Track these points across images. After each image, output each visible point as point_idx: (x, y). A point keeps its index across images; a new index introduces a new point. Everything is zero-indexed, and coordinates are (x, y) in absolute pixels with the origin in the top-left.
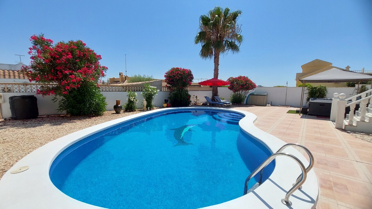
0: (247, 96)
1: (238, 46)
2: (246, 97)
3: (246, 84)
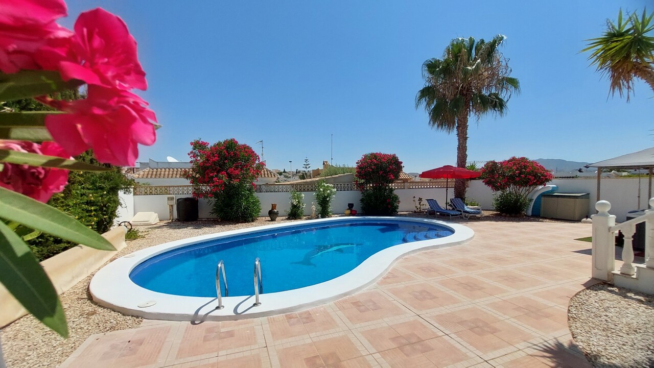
0: (535, 198)
1: (505, 100)
2: (531, 200)
3: (520, 174)
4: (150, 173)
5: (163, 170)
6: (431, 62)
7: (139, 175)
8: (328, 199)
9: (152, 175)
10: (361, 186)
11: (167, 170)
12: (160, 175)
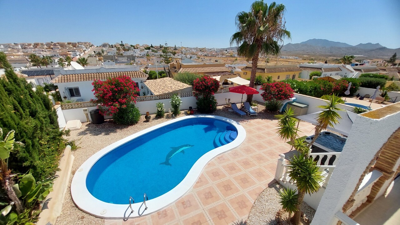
0: (283, 105)
3: (278, 94)
4: (63, 78)
5: (71, 76)
6: (242, 14)
7: (56, 80)
8: (178, 106)
9: (64, 80)
10: (196, 95)
11: (74, 75)
12: (70, 80)
